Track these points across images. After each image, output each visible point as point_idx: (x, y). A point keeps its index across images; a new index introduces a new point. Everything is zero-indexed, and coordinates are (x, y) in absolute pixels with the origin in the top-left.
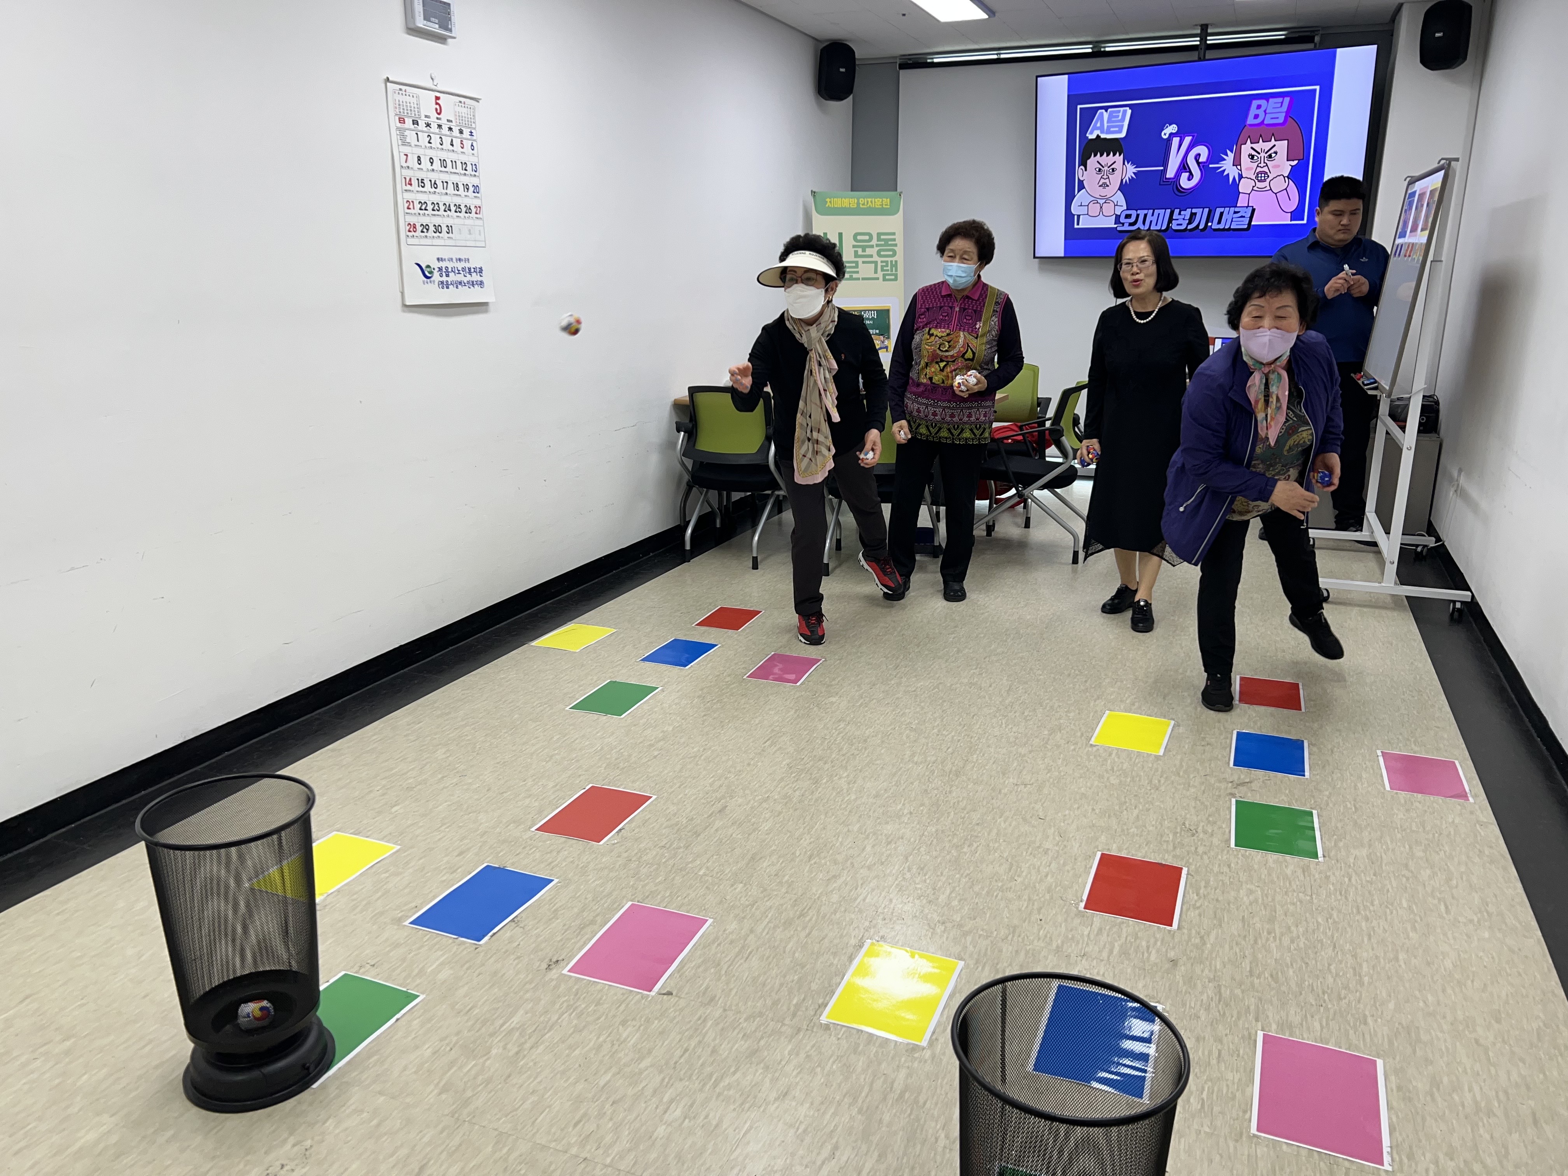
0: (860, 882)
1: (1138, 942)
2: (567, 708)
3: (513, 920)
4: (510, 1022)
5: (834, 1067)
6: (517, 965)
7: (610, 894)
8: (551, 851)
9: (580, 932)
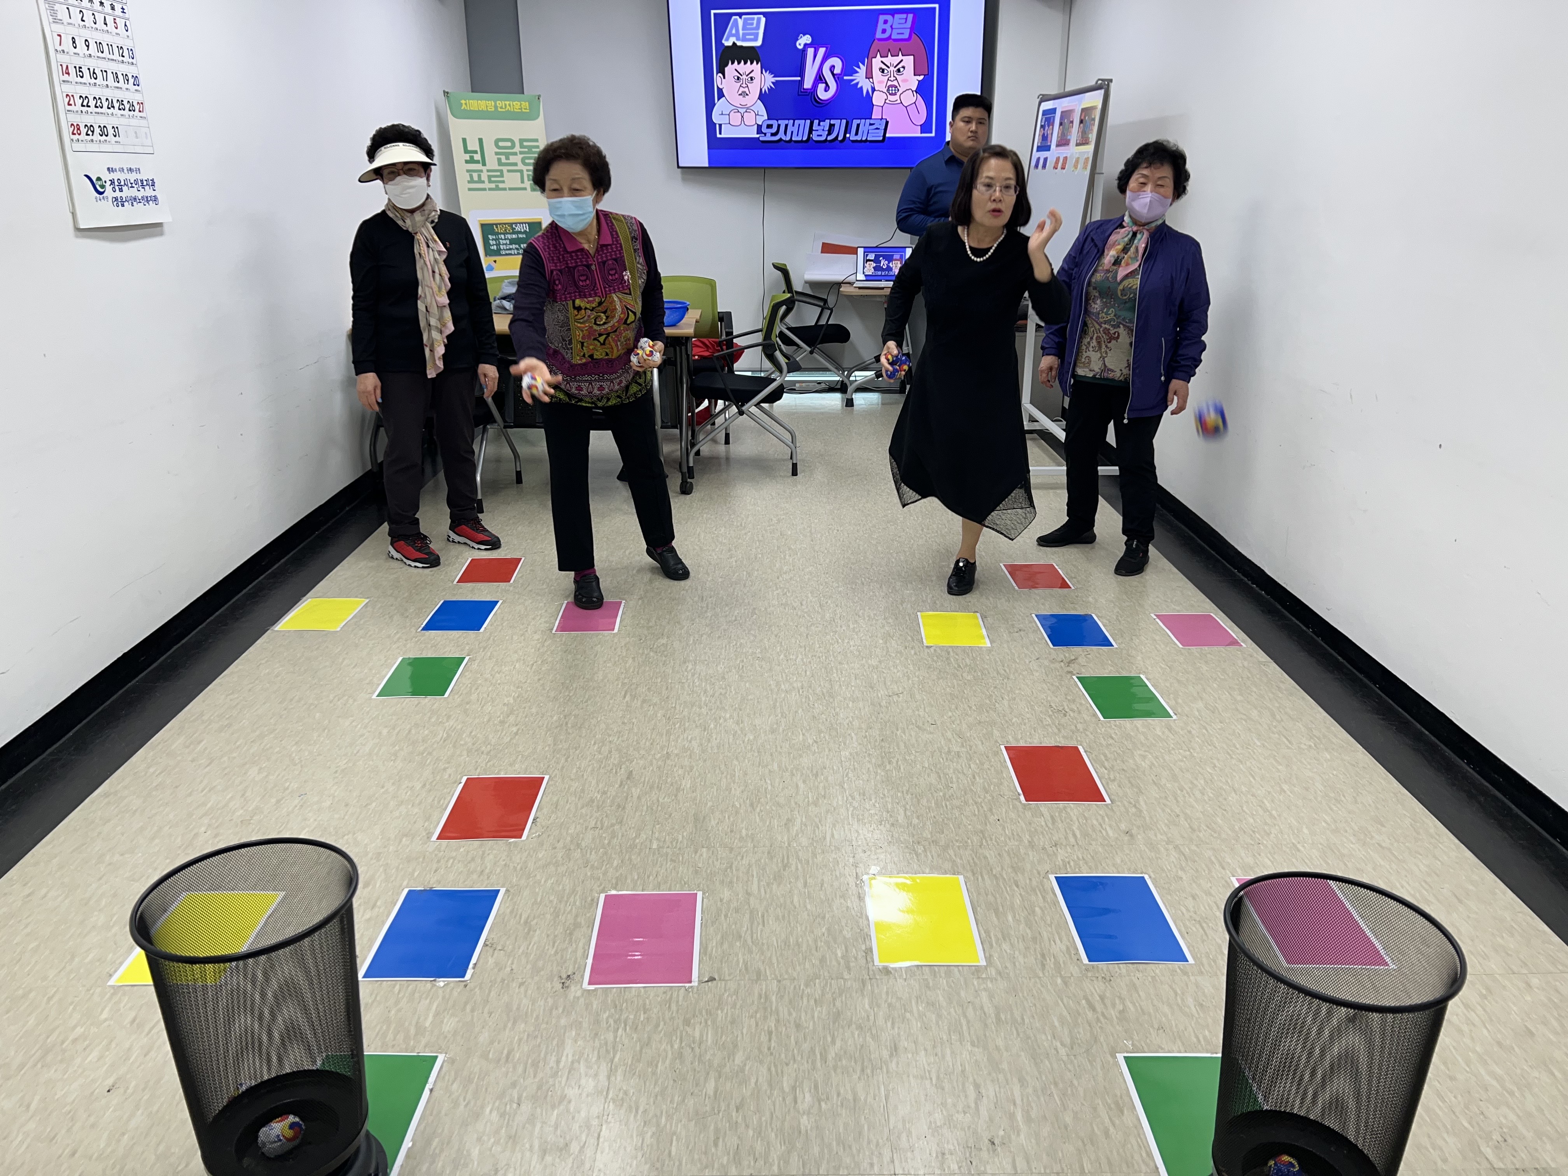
0: (817, 820)
1: (1089, 821)
2: (374, 696)
3: (485, 945)
4: (565, 1054)
5: (920, 1008)
6: (526, 991)
7: (574, 891)
8: (473, 859)
9: (571, 939)
